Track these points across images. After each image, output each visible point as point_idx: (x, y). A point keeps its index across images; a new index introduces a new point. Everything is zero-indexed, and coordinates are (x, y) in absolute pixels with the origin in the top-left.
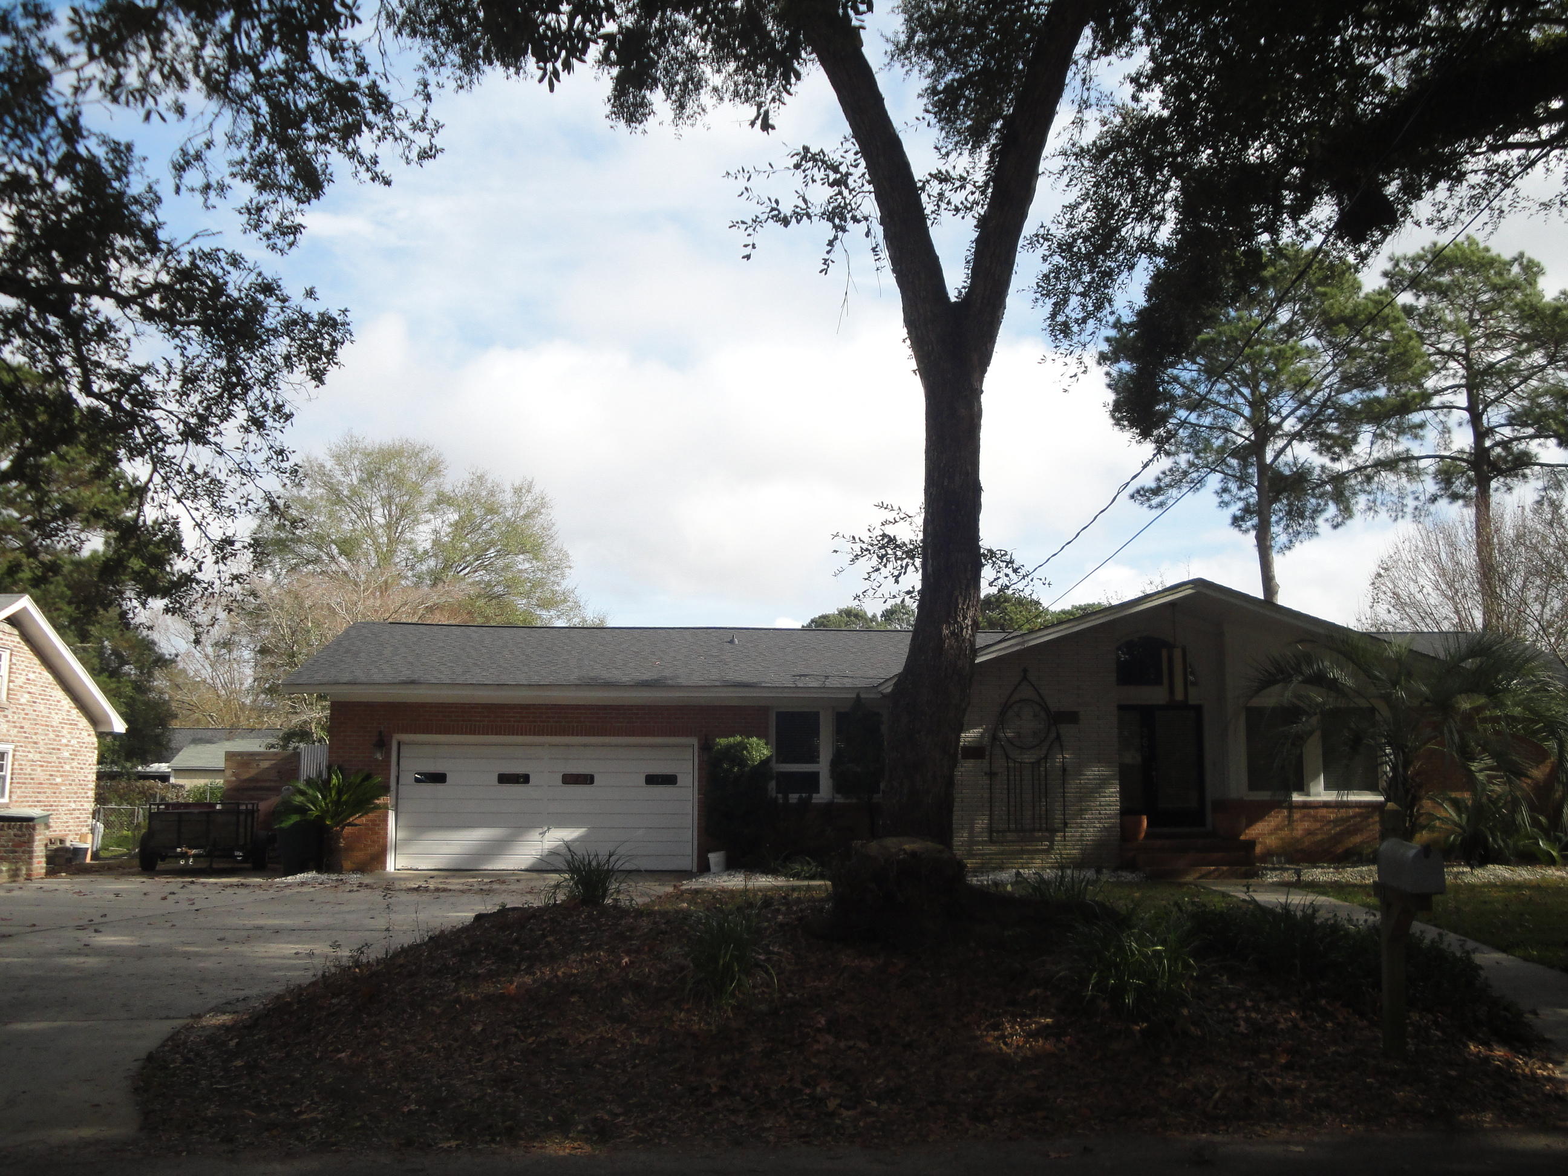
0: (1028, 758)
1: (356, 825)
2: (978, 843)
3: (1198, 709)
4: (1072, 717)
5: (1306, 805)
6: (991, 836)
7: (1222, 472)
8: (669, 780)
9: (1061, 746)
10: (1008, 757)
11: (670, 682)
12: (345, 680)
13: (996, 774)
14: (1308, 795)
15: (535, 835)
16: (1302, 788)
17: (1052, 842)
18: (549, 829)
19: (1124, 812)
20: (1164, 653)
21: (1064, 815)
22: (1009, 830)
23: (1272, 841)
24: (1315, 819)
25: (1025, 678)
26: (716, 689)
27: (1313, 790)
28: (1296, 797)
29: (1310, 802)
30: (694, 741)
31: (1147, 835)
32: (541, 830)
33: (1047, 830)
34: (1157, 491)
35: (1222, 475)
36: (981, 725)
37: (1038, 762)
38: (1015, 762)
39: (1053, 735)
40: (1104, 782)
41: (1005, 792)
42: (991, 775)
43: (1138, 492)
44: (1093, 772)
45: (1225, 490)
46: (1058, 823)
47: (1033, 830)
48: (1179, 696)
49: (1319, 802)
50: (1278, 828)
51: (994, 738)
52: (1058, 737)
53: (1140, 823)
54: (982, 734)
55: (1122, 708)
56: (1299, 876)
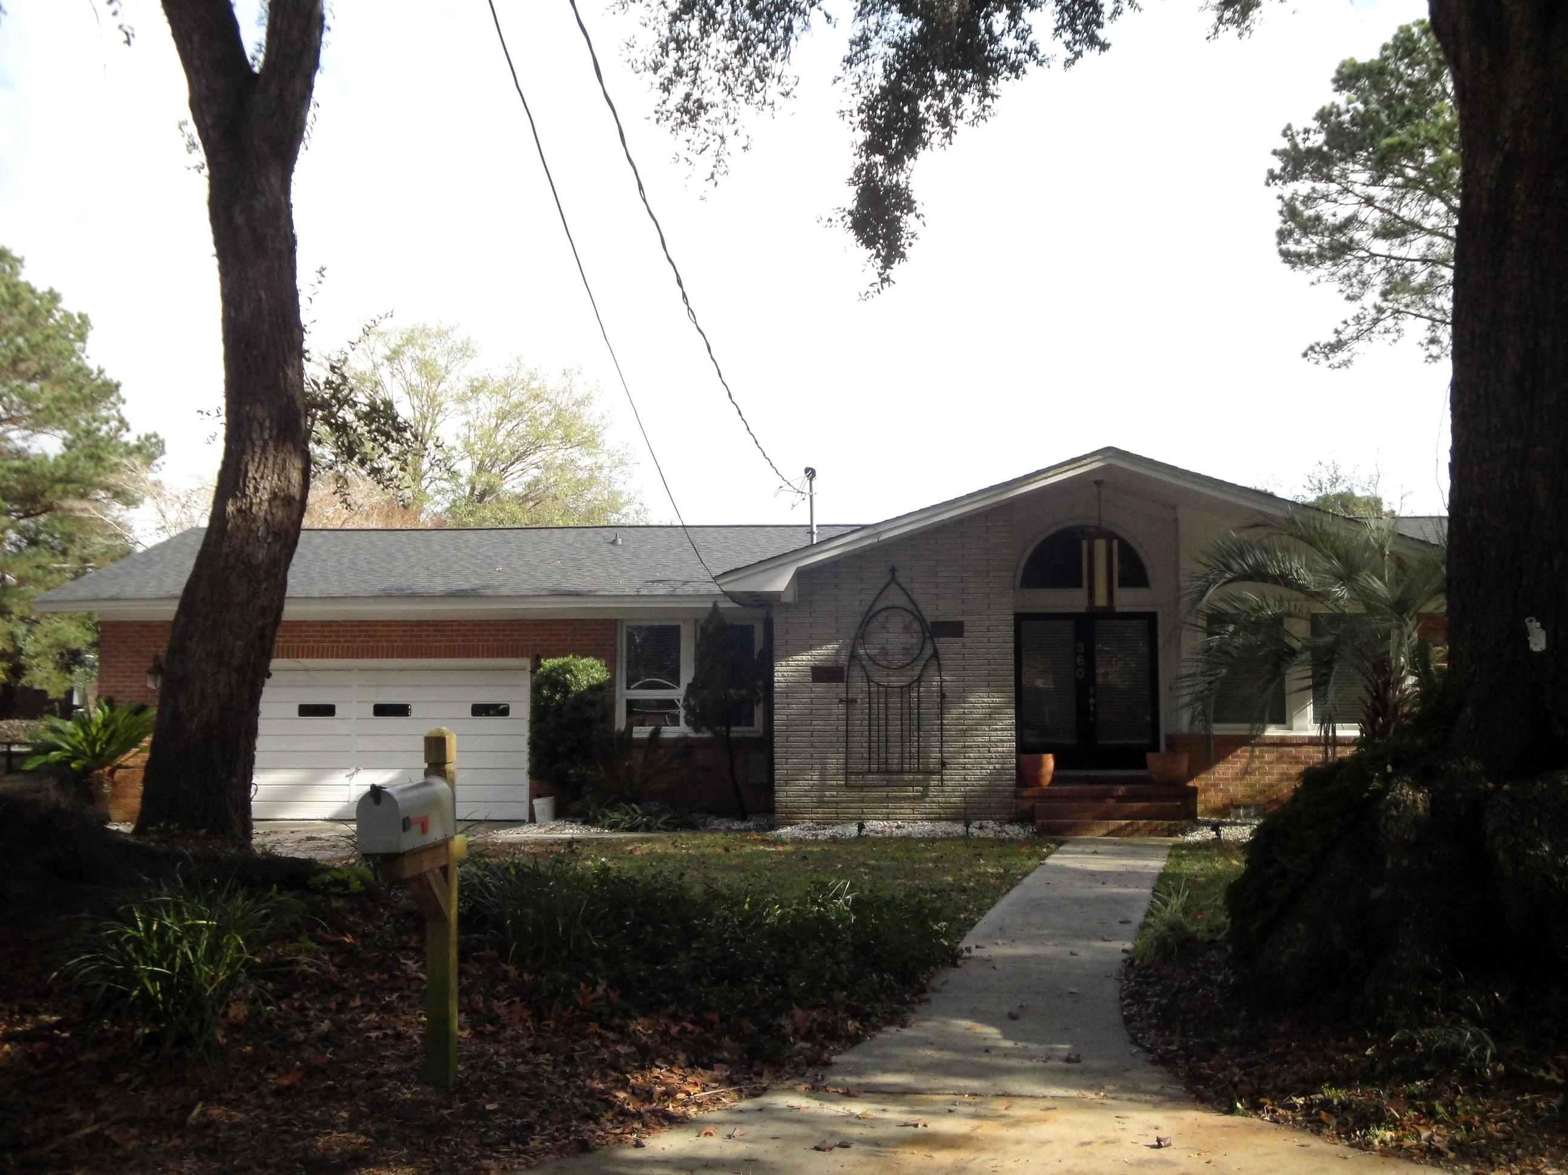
0: (896, 681)
1: (127, 767)
2: (831, 787)
3: (1150, 619)
4: (955, 629)
5: (1283, 742)
6: (846, 780)
7: (1430, 318)
8: (500, 711)
9: (939, 665)
10: (869, 680)
11: (489, 592)
12: (106, 596)
13: (854, 701)
14: (1291, 729)
15: (341, 777)
16: (1281, 718)
17: (926, 787)
18: (357, 770)
19: (1022, 748)
20: (1085, 544)
21: (941, 752)
22: (870, 772)
23: (1237, 790)
24: (1296, 760)
25: (893, 579)
26: (542, 600)
27: (1296, 723)
28: (1273, 731)
29: (1291, 738)
30: (526, 662)
31: (1055, 780)
32: (348, 772)
33: (919, 772)
34: (1338, 346)
35: (1429, 322)
36: (837, 640)
37: (909, 685)
38: (879, 685)
39: (929, 651)
40: (993, 713)
41: (866, 723)
42: (849, 702)
43: (1312, 348)
44: (981, 701)
45: (1433, 341)
46: (933, 761)
47: (902, 772)
48: (1101, 601)
49: (1304, 737)
50: (1246, 772)
51: (853, 656)
52: (936, 655)
53: (1039, 765)
54: (838, 652)
55: (1020, 619)
56: (1218, 834)
